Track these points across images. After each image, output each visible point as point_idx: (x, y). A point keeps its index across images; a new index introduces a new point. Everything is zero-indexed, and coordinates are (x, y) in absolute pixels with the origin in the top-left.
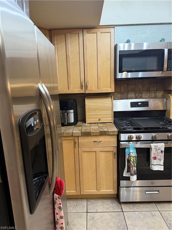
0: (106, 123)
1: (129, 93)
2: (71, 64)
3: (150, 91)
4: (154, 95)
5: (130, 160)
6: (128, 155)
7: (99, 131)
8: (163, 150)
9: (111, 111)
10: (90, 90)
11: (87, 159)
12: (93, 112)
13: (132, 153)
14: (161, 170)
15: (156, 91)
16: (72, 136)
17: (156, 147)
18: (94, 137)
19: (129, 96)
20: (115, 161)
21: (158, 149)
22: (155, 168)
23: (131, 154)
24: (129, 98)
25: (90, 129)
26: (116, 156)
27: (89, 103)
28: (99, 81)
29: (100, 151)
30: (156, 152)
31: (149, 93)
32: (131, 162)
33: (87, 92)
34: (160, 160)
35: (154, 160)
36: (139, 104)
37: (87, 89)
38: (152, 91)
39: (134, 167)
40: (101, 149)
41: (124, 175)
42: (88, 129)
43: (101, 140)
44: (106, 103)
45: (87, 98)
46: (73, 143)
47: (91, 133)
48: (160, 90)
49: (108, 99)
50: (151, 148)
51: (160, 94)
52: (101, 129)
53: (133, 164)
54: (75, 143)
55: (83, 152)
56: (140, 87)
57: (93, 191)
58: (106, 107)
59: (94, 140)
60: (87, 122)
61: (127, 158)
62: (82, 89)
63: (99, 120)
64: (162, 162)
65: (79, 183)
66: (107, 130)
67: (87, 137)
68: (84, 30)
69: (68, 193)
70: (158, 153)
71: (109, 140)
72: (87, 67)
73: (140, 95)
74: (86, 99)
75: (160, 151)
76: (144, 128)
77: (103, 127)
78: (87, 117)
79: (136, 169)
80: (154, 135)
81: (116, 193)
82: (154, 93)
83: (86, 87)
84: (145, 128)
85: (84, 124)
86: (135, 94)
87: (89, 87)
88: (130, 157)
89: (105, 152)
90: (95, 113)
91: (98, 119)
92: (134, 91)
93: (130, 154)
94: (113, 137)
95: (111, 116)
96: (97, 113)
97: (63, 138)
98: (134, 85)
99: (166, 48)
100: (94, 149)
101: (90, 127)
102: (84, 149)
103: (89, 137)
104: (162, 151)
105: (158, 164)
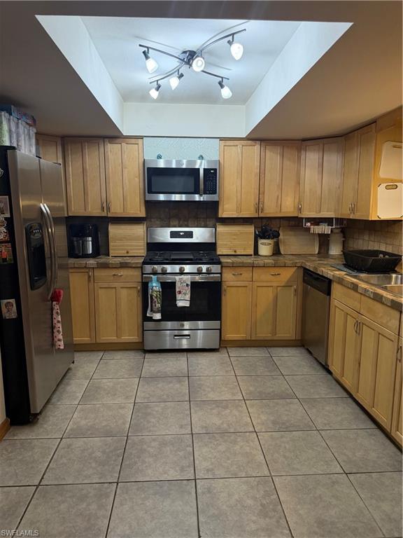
0: (136, 257)
1: (171, 220)
2: (88, 178)
5: (153, 295)
6: (151, 289)
7: (119, 262)
8: (189, 283)
9: (143, 241)
10: (114, 213)
11: (104, 297)
12: (119, 242)
13: (155, 286)
16: (85, 267)
18: (114, 270)
19: (172, 223)
21: (183, 282)
22: (180, 304)
23: (154, 288)
26: (140, 294)
27: (114, 230)
28: (125, 202)
29: (122, 288)
30: (181, 286)
32: (154, 298)
33: (110, 215)
34: (185, 294)
35: (180, 295)
36: (181, 234)
37: (110, 212)
39: (158, 303)
40: (122, 285)
41: (148, 315)
43: (122, 274)
45: (112, 223)
46: (87, 277)
47: (108, 264)
48: (211, 218)
50: (176, 281)
51: (211, 223)
53: (156, 300)
54: (89, 277)
55: (101, 288)
56: (185, 213)
57: (113, 339)
59: (114, 274)
60: (111, 255)
61: (150, 293)
62: (103, 212)
63: (128, 252)
64: (188, 297)
65: (94, 327)
67: (105, 270)
68: (106, 139)
69: (76, 340)
70: (183, 286)
73: (186, 223)
74: (109, 225)
75: (185, 284)
76: (171, 259)
78: (111, 247)
79: (160, 306)
81: (141, 341)
82: (204, 221)
83: (108, 209)
85: (107, 257)
86: (179, 222)
87: (112, 210)
88: (153, 291)
90: (122, 244)
91: (126, 251)
92: (177, 217)
94: (137, 270)
95: (143, 247)
96: (125, 244)
97: (70, 271)
98: (178, 210)
100: (113, 284)
102: (101, 285)
103: (108, 270)
104: (187, 285)
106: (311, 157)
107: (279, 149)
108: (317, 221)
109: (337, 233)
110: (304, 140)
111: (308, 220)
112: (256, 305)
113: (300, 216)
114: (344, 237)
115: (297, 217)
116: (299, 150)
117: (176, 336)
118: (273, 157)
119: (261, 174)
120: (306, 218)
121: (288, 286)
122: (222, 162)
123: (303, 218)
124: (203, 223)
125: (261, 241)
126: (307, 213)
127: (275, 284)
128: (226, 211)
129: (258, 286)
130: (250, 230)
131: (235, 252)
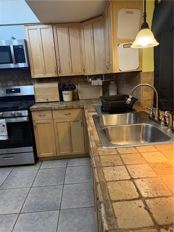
36: (13, 90)
104: (3, 126)
106: (87, 33)
107: (66, 29)
108: (95, 77)
109: (112, 84)
110: (82, 22)
111: (90, 76)
112: (58, 134)
113: (85, 74)
114: (117, 86)
115: (83, 75)
116: (79, 29)
117: (4, 158)
118: (63, 35)
119: (56, 47)
120: (89, 76)
121: (76, 121)
122: (28, 40)
123: (87, 76)
124: (29, 83)
125: (64, 92)
126: (89, 72)
127: (68, 120)
128: (36, 74)
129: (57, 122)
131: (47, 100)
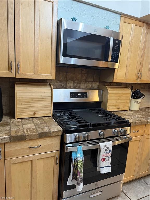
0: (44, 118)
1: (68, 82)
3: (87, 81)
4: (91, 85)
5: (77, 166)
6: (75, 160)
7: (37, 133)
8: (111, 149)
9: (50, 103)
10: (23, 74)
12: (26, 103)
14: (109, 172)
15: (93, 81)
17: (105, 147)
18: (30, 141)
19: (68, 85)
20: (57, 167)
21: (106, 149)
22: (104, 171)
23: (79, 158)
24: (67, 87)
25: (24, 129)
26: (58, 161)
27: (20, 91)
28: (36, 63)
29: (37, 159)
30: (105, 153)
31: (86, 83)
32: (79, 169)
33: (18, 76)
34: (108, 161)
35: (103, 162)
36: (79, 94)
37: (18, 73)
38: (89, 81)
41: (68, 184)
42: (20, 130)
43: (39, 145)
44: (43, 92)
45: (17, 84)
47: (25, 137)
48: (97, 82)
49: (46, 87)
50: (100, 148)
51: (96, 85)
52: (39, 128)
53: (80, 171)
55: (12, 164)
56: (78, 77)
58: (44, 98)
59: (30, 146)
60: (17, 117)
61: (73, 164)
62: (11, 72)
66: (48, 130)
67: (19, 143)
70: (107, 153)
71: (50, 143)
72: (19, 41)
73: (79, 85)
74: (16, 86)
75: (109, 151)
76: (91, 125)
77: (41, 124)
78: (17, 110)
79: (82, 176)
80: (102, 132)
82: (91, 84)
83: (17, 69)
84: (93, 124)
85: (12, 120)
86: (74, 84)
87: (21, 71)
88: (77, 162)
89: (45, 159)
90: (29, 105)
91: (33, 113)
92: (72, 79)
93: (77, 159)
94: (56, 138)
95: (50, 108)
96: (32, 105)
98: (73, 74)
99: (112, 37)
100: (29, 157)
101: (23, 126)
102: (13, 160)
103: (23, 142)
105: (106, 166)
117: (91, 195)
128: (118, 77)
129: (146, 139)
130: (129, 92)
131: (118, 108)
